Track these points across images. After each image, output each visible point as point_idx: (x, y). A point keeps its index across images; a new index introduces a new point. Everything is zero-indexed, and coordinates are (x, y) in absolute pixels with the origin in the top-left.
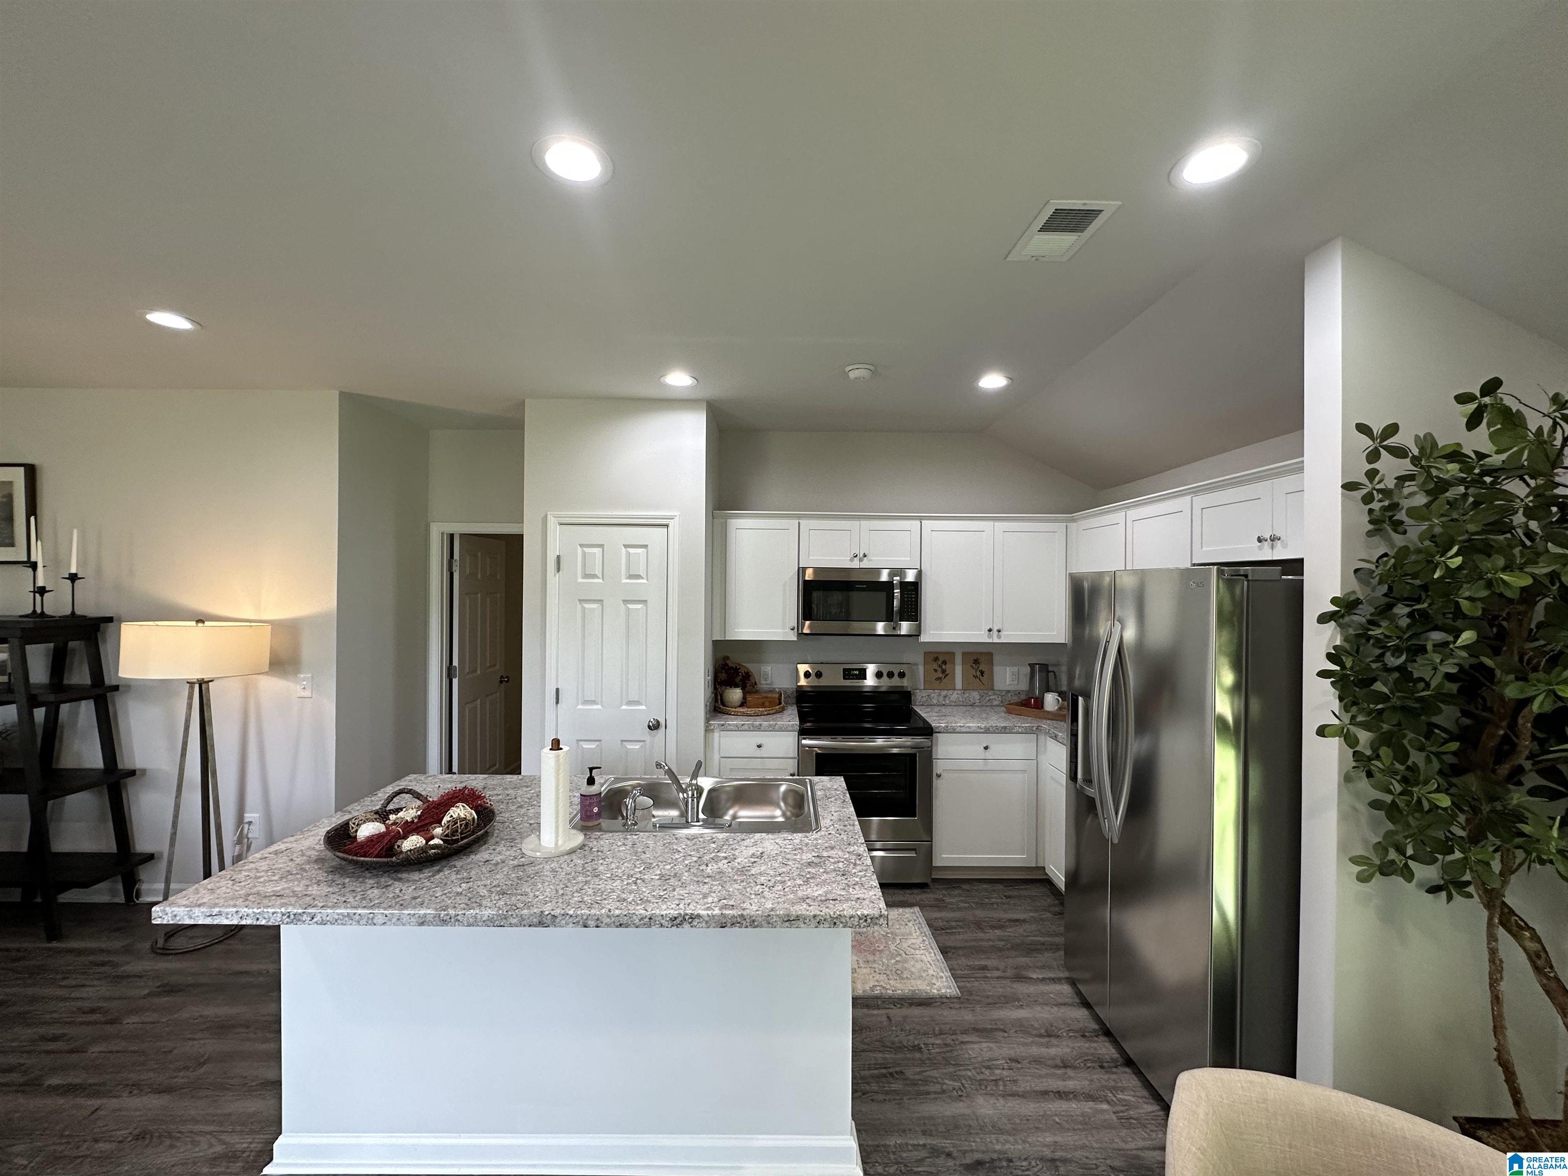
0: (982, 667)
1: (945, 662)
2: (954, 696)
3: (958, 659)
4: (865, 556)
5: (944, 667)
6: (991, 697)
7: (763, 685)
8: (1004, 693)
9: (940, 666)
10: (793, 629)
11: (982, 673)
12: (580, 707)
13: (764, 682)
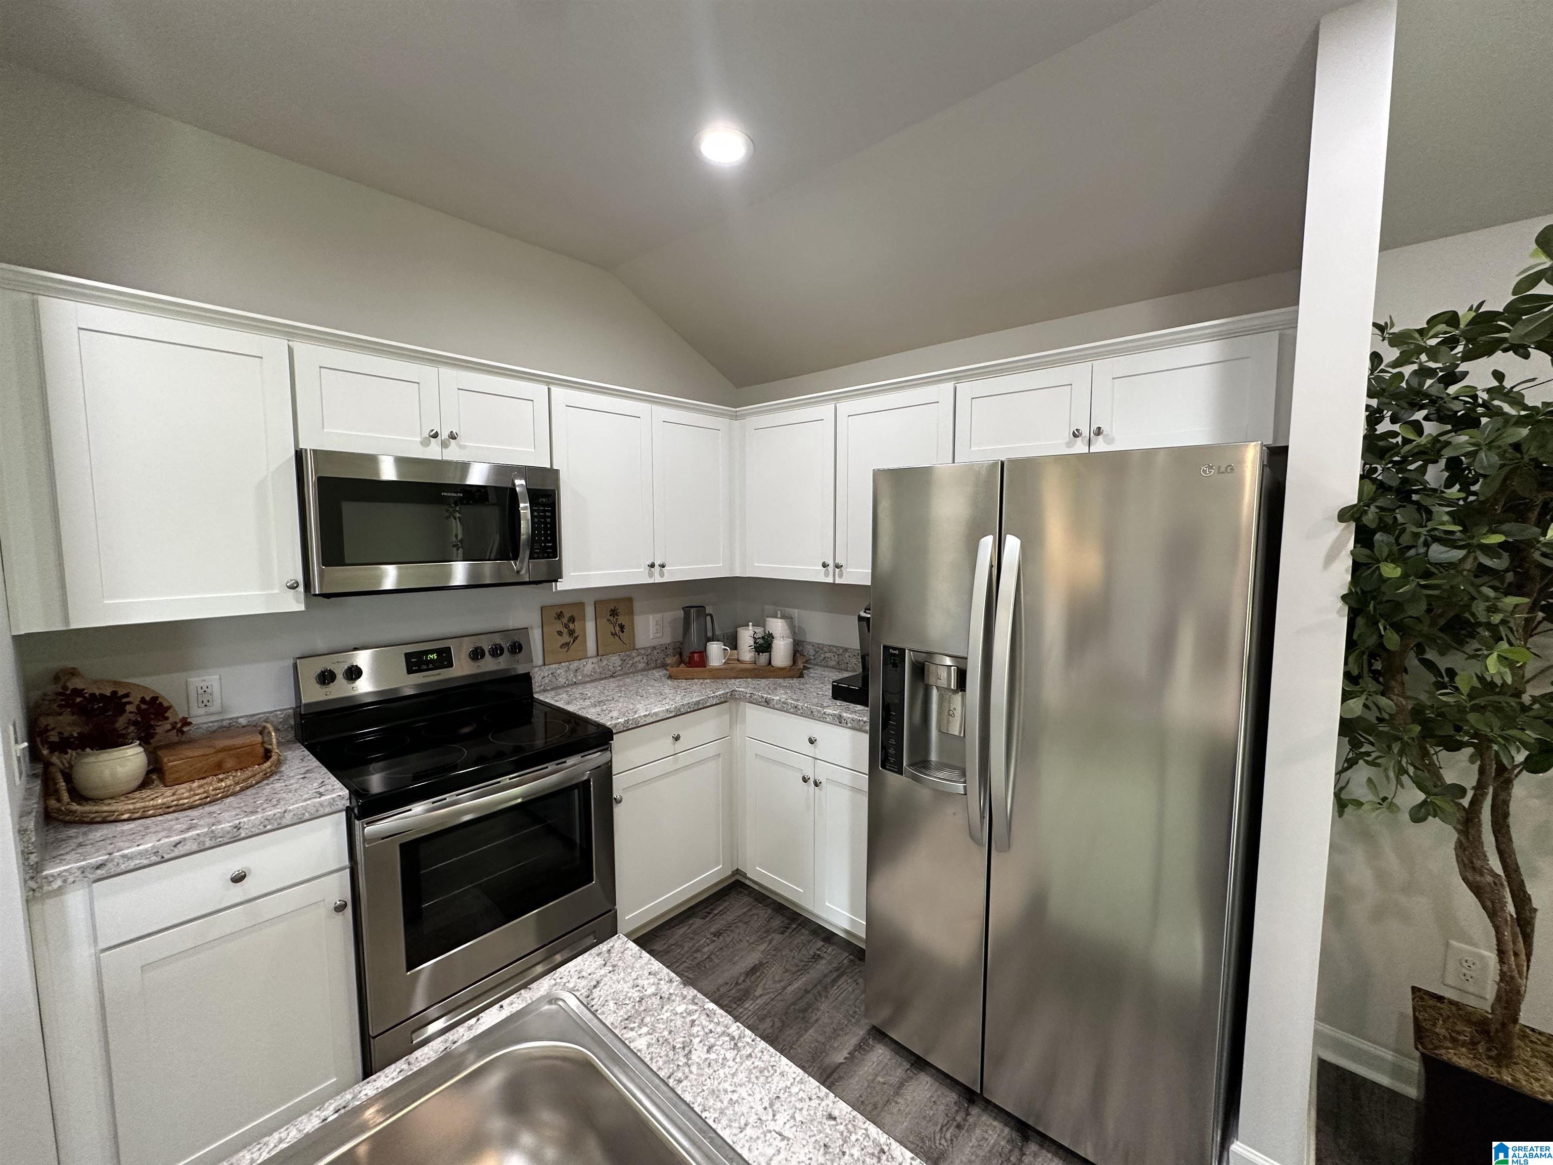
0: (621, 619)
1: (572, 619)
2: (589, 666)
3: (590, 611)
4: (453, 436)
5: (571, 626)
6: (635, 660)
7: (201, 718)
8: (649, 651)
9: (566, 626)
10: (293, 587)
11: (622, 627)
13: (202, 711)
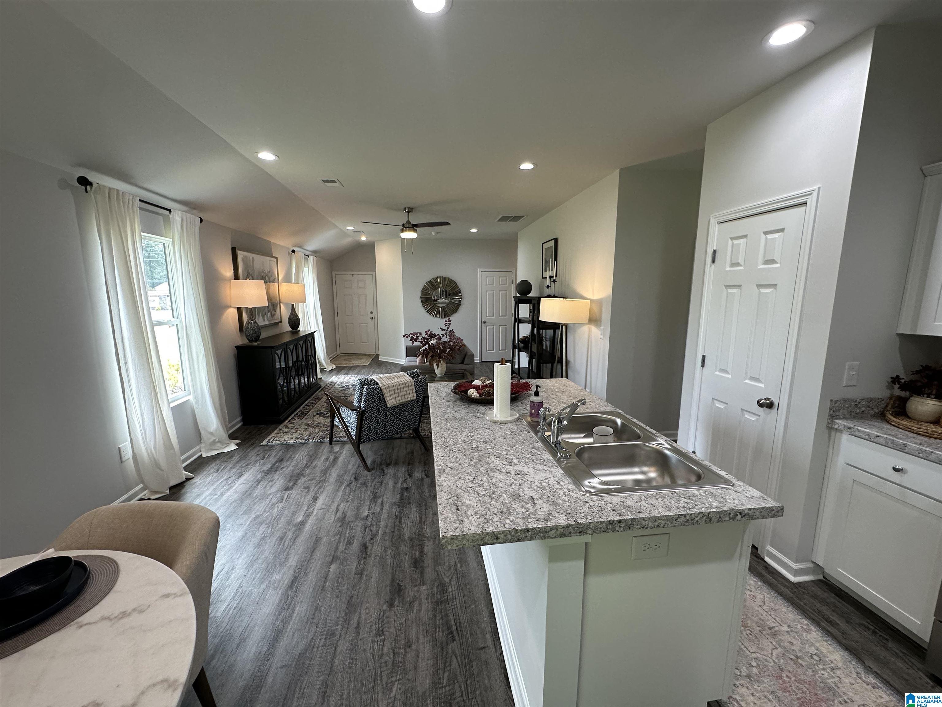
12: (717, 373)
